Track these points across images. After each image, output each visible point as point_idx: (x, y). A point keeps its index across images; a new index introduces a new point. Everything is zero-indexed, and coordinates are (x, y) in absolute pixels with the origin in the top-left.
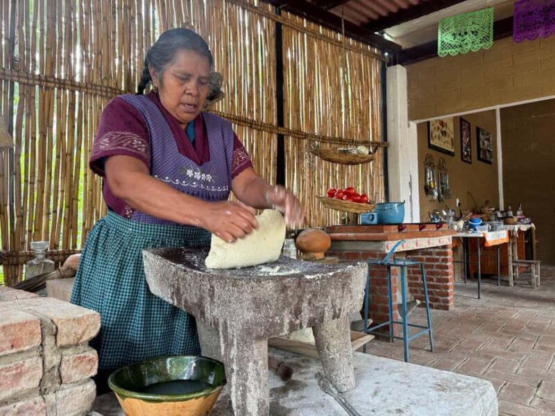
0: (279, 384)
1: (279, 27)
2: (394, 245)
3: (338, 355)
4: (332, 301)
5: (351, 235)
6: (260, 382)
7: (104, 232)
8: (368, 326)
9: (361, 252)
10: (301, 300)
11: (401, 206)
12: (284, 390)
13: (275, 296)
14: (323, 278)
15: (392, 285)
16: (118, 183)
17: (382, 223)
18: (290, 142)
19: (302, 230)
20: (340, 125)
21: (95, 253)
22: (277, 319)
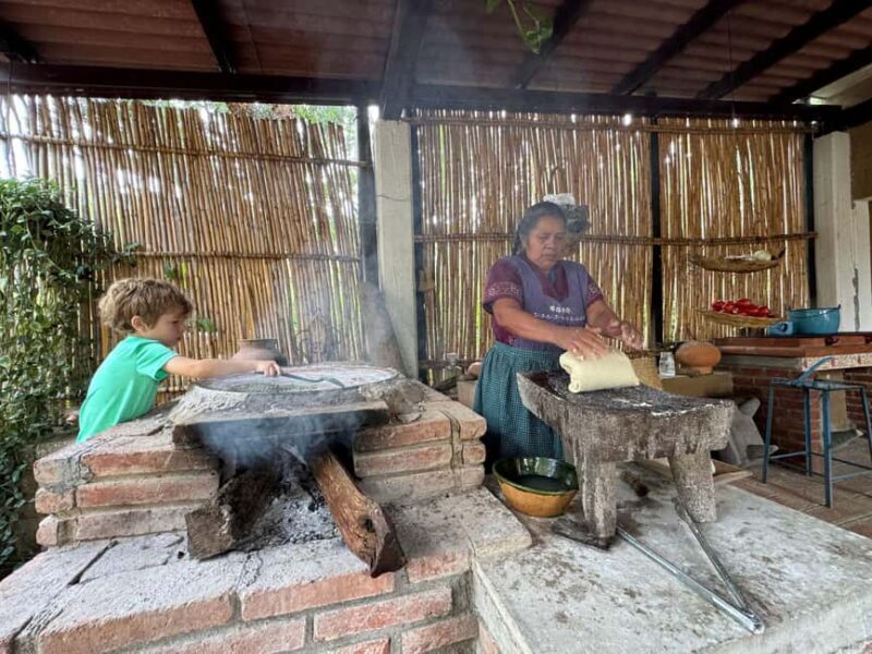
0: (635, 498)
1: (654, 138)
2: (816, 362)
3: (695, 487)
4: (685, 437)
5: (749, 349)
6: (606, 495)
7: (495, 356)
8: (770, 453)
9: (764, 369)
10: (647, 434)
11: (835, 313)
12: (638, 505)
13: (618, 428)
14: (673, 415)
15: (811, 410)
16: (500, 317)
17: (801, 334)
18: (669, 254)
19: (682, 343)
20: (737, 224)
21: (490, 371)
22: (621, 448)
